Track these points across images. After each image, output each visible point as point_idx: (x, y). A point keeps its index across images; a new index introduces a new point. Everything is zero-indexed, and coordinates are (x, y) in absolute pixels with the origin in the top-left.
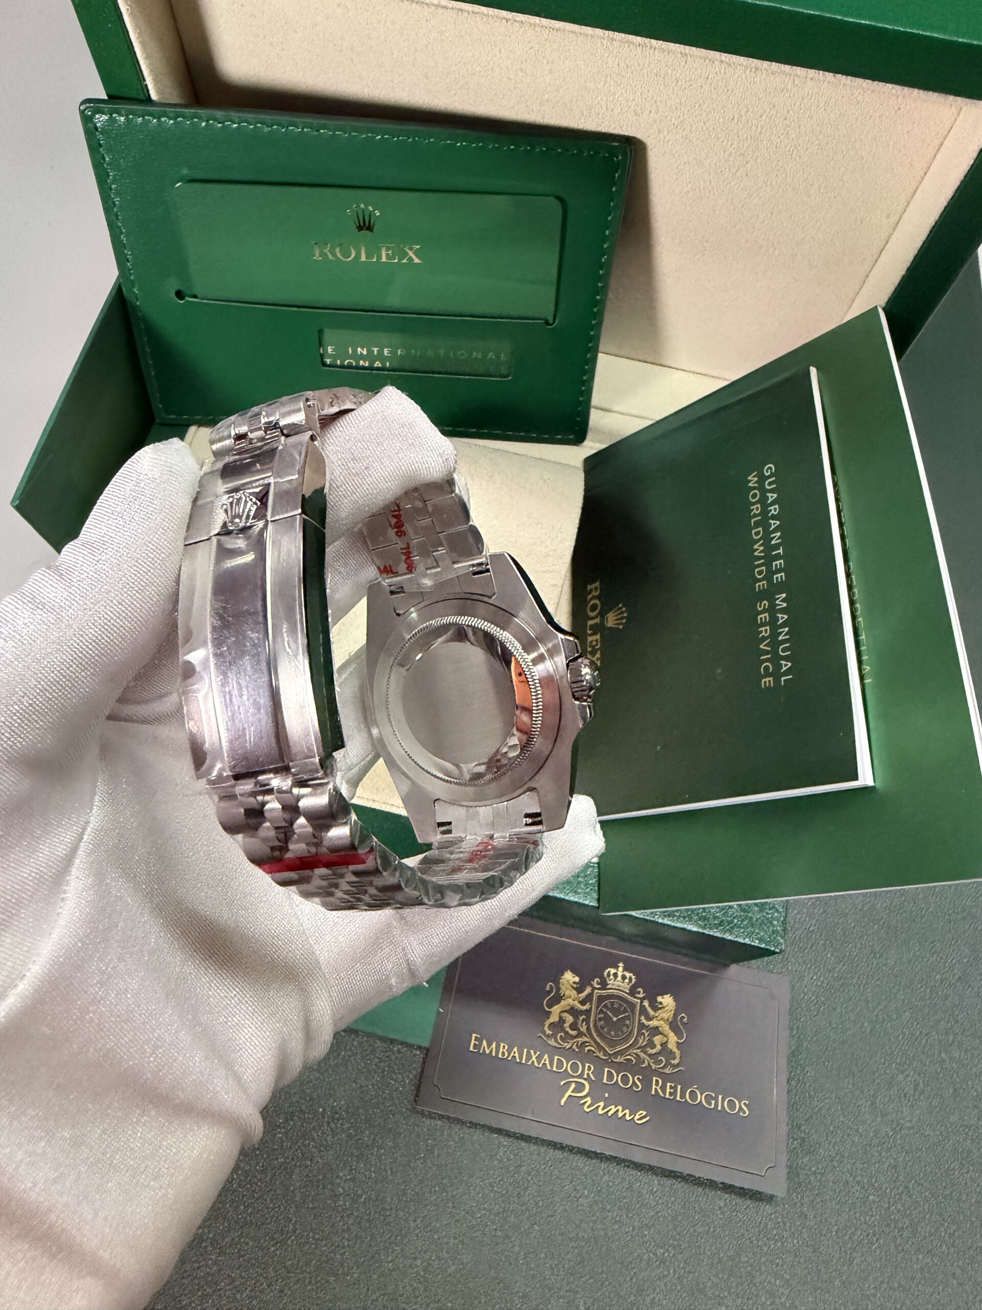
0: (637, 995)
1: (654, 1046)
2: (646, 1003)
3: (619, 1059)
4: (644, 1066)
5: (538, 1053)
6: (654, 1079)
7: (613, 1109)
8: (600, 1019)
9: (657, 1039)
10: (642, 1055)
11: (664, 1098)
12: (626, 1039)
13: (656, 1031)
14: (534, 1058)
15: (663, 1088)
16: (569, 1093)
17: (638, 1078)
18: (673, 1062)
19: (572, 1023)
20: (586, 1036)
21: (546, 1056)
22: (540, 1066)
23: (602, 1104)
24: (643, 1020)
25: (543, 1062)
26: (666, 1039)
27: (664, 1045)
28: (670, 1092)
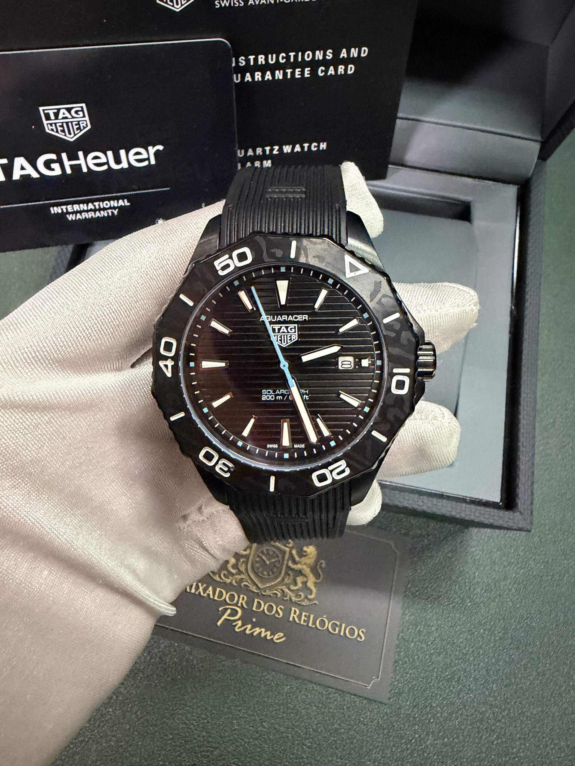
0: (287, 545)
1: (296, 584)
2: (294, 552)
3: (268, 593)
4: (286, 599)
5: (205, 585)
6: (293, 609)
7: (257, 630)
8: (257, 562)
9: (299, 580)
10: (286, 590)
11: (300, 624)
12: (276, 578)
13: (300, 573)
14: (201, 589)
15: (300, 617)
16: (225, 616)
17: (280, 608)
18: (310, 597)
19: (234, 564)
20: (243, 573)
21: (210, 589)
22: (205, 595)
23: (249, 626)
24: (290, 564)
25: (208, 592)
26: (305, 579)
27: (304, 584)
28: (304, 620)
